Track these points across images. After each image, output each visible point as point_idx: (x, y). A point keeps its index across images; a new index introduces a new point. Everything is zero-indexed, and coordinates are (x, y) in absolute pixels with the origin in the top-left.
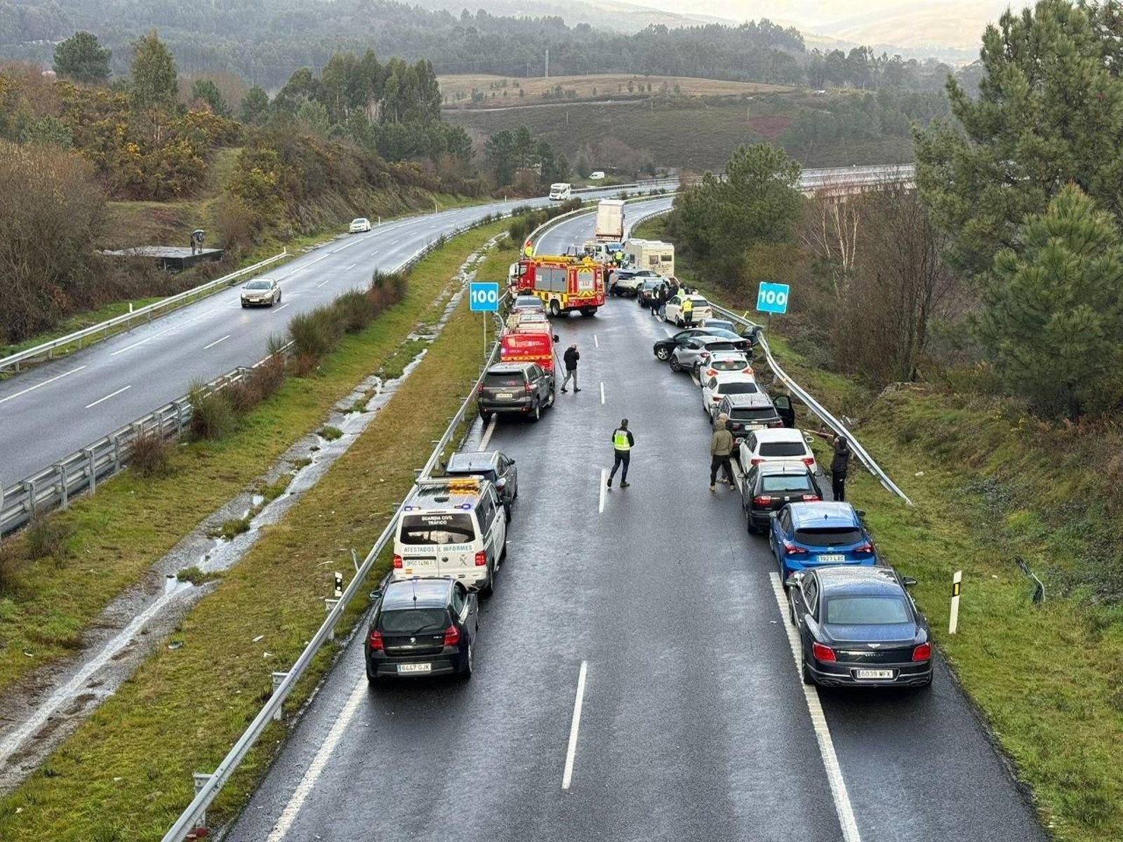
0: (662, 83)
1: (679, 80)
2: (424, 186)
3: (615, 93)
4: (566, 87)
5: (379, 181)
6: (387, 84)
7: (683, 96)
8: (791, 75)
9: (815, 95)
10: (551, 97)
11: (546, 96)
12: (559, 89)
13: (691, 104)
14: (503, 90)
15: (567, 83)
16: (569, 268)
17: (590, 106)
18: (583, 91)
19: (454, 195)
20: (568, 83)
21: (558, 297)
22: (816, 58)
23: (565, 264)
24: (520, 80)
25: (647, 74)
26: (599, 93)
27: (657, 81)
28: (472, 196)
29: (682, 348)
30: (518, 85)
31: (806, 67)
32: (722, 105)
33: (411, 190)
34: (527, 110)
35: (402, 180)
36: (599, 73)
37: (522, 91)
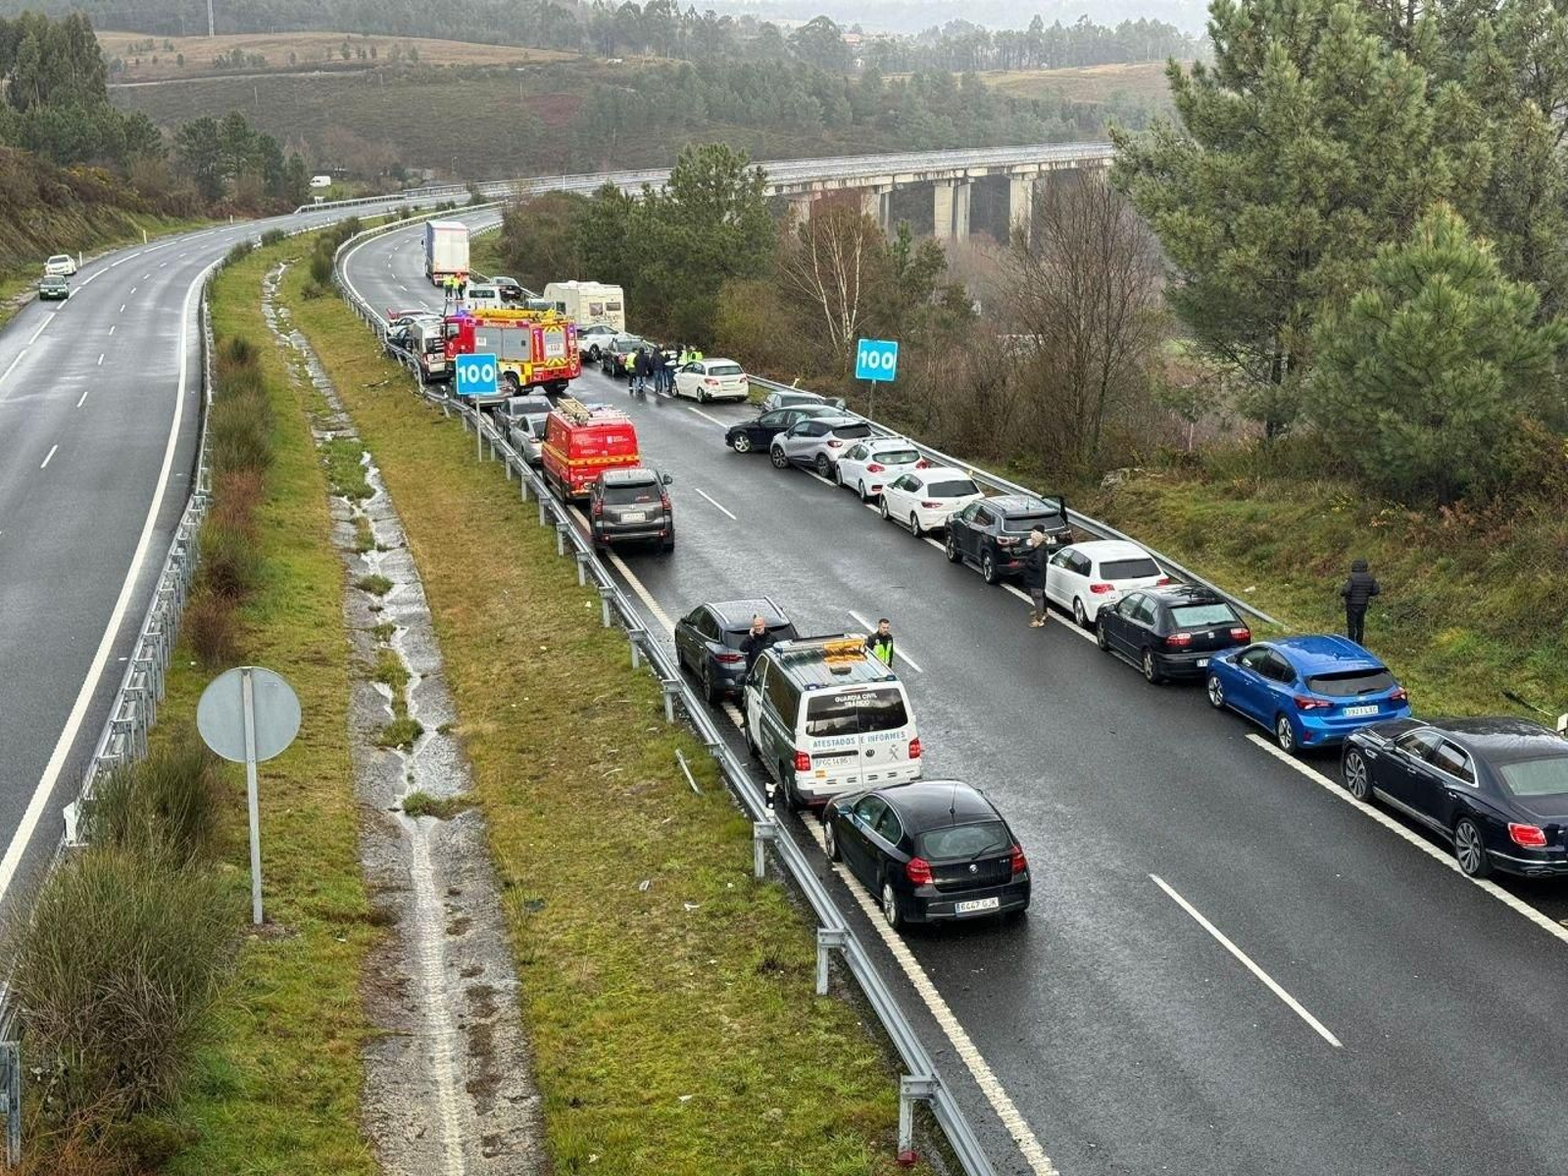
0: (391, 45)
1: (416, 42)
2: (117, 204)
3: (323, 61)
4: (247, 52)
5: (56, 198)
6: (21, 51)
7: (425, 66)
8: (568, 37)
9: (610, 65)
10: (227, 65)
11: (218, 64)
12: (237, 54)
13: (438, 78)
14: (150, 56)
15: (248, 45)
16: (532, 326)
17: (289, 79)
18: (277, 57)
19: (156, 215)
20: (252, 45)
21: (516, 368)
22: (600, 14)
23: (525, 321)
24: (172, 40)
25: (366, 33)
26: (300, 61)
27: (382, 42)
28: (181, 217)
29: (790, 435)
30: (171, 48)
31: (588, 25)
32: (482, 78)
33: (102, 209)
34: (194, 84)
35: (87, 195)
36: (289, 30)
37: (180, 56)
